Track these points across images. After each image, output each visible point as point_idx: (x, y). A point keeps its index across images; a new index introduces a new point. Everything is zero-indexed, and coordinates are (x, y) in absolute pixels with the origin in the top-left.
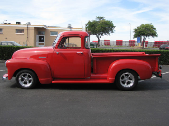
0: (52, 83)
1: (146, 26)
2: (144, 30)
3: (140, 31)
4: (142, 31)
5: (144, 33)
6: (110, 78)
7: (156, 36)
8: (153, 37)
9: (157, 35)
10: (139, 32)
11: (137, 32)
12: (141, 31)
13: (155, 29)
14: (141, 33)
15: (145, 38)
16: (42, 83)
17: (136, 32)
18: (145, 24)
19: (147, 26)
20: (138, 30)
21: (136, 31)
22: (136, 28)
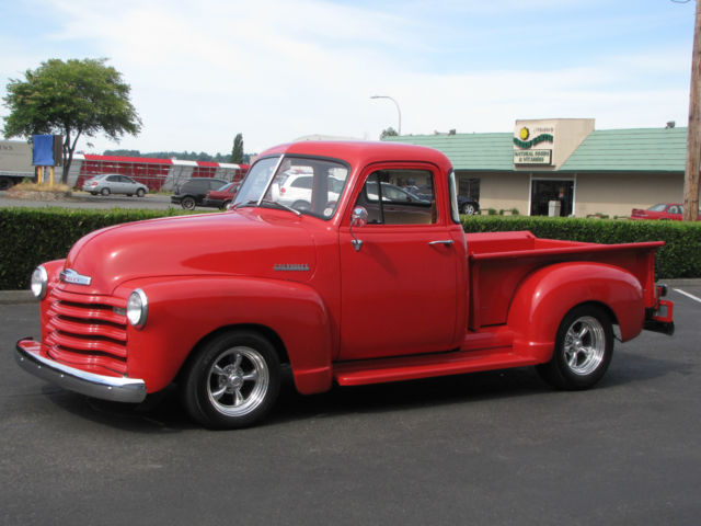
0: (341, 384)
1: (80, 73)
2: (72, 94)
3: (47, 96)
4: (62, 100)
5: (72, 108)
6: (532, 344)
7: (132, 129)
8: (113, 135)
9: (135, 122)
10: (43, 106)
11: (30, 102)
12: (53, 101)
13: (124, 89)
14: (52, 110)
15: (72, 138)
16: (304, 388)
17: (21, 105)
18: (69, 61)
19: (86, 75)
20: (37, 94)
21: (24, 94)
22: (24, 80)
